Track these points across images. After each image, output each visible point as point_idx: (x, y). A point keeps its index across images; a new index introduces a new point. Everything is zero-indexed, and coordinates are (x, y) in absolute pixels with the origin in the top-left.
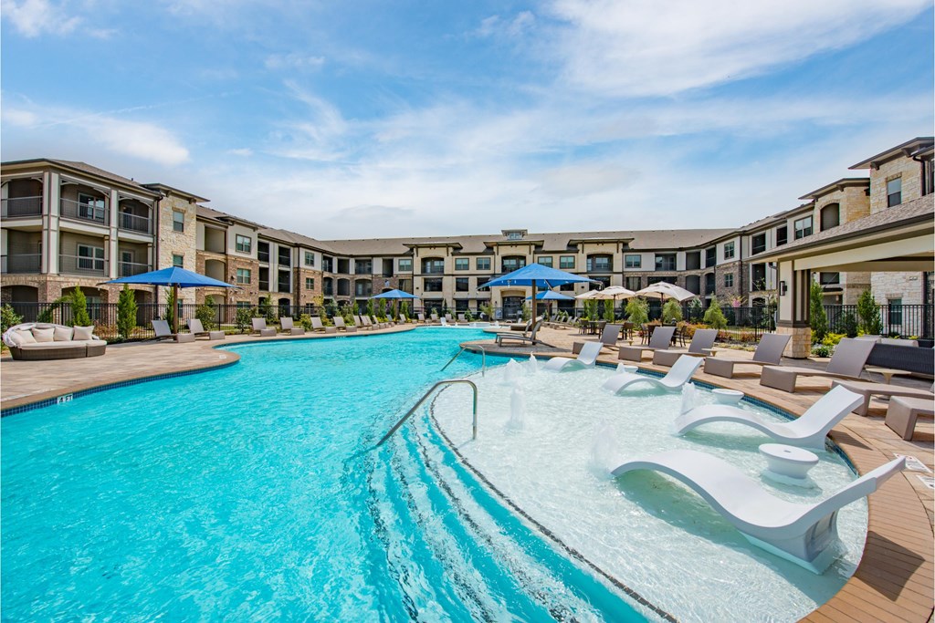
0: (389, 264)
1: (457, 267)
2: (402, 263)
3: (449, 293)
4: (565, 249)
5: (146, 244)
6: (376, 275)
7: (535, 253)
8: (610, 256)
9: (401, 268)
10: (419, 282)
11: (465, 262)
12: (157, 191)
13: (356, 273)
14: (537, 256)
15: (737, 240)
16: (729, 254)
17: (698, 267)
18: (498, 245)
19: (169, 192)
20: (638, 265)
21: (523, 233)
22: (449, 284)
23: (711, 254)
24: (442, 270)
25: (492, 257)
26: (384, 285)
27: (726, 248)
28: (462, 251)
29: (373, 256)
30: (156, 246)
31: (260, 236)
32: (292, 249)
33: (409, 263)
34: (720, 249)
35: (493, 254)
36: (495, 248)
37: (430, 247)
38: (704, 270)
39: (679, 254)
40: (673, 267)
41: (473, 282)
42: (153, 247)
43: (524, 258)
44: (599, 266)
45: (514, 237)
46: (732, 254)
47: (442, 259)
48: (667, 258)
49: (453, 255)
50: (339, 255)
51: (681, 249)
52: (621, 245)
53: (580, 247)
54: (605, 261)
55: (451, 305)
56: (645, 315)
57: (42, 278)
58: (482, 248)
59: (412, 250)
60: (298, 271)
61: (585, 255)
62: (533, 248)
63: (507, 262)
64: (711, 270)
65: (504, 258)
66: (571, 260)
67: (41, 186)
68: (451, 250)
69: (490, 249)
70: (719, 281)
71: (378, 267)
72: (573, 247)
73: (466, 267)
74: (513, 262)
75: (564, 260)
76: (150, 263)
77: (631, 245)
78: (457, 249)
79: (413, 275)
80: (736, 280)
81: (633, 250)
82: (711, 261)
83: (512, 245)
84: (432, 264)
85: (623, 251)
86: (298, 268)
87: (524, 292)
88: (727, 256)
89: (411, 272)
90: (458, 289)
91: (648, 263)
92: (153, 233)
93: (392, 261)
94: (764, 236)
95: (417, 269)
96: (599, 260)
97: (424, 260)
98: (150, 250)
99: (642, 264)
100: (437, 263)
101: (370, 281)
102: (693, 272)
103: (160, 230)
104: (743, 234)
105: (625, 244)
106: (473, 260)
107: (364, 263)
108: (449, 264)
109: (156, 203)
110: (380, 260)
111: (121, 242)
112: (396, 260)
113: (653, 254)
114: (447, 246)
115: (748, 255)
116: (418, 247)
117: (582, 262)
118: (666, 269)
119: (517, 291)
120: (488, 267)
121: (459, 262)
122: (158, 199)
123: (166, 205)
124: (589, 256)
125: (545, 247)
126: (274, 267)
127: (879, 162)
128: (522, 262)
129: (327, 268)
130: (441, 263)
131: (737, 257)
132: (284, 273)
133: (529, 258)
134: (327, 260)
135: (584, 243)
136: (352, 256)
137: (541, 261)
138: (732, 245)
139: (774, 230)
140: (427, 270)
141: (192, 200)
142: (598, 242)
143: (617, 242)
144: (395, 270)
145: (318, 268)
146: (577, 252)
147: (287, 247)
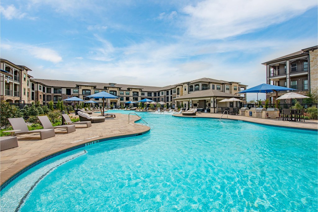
0: (69, 91)
1: (95, 93)
2: (74, 90)
4: (127, 90)
6: (64, 94)
7: (119, 90)
8: (138, 92)
9: (74, 92)
10: (81, 97)
11: (98, 92)
12: (22, 68)
13: (54, 93)
14: (120, 91)
15: (164, 91)
16: (162, 94)
17: (156, 96)
18: (108, 87)
20: (144, 95)
21: (115, 84)
23: (159, 93)
24: (89, 93)
26: (67, 98)
28: (96, 88)
29: (62, 87)
30: (21, 86)
33: (77, 91)
34: (161, 93)
35: (107, 90)
37: (86, 86)
38: (157, 97)
39: (152, 93)
40: (151, 96)
42: (19, 86)
44: (135, 95)
45: (112, 85)
46: (163, 94)
47: (90, 90)
48: (149, 93)
49: (94, 89)
50: (48, 86)
51: (153, 92)
58: (103, 88)
59: (79, 86)
60: (37, 92)
61: (132, 92)
64: (159, 97)
65: (110, 91)
66: (128, 93)
68: (93, 87)
69: (106, 88)
70: (161, 99)
71: (64, 91)
72: (129, 89)
74: (112, 92)
75: (127, 93)
76: (18, 91)
77: (142, 90)
78: (95, 87)
79: (79, 95)
80: (164, 99)
81: (143, 91)
82: (159, 95)
83: (112, 88)
84: (85, 92)
85: (141, 91)
87: (117, 101)
91: (146, 94)
92: (19, 81)
94: (168, 91)
95: (81, 93)
96: (135, 93)
97: (83, 90)
99: (145, 94)
100: (87, 91)
101: (60, 96)
102: (155, 97)
103: (22, 81)
104: (165, 90)
107: (56, 89)
108: (92, 92)
110: (65, 89)
112: (72, 90)
113: (147, 93)
115: (166, 95)
116: (81, 86)
117: (131, 94)
118: (149, 96)
119: (115, 101)
122: (21, 70)
123: (23, 72)
124: (133, 92)
125: (121, 89)
126: (31, 91)
127: (184, 84)
128: (115, 92)
129: (44, 91)
130: (89, 91)
131: (164, 95)
132: (33, 93)
133: (118, 92)
134: (44, 88)
135: (132, 89)
136: (52, 87)
137: (121, 92)
138: (163, 92)
139: (170, 90)
140: (84, 93)
141: (27, 70)
142: (135, 89)
143: (140, 89)
144: (72, 93)
145: (42, 91)
146: (130, 91)
147: (34, 83)
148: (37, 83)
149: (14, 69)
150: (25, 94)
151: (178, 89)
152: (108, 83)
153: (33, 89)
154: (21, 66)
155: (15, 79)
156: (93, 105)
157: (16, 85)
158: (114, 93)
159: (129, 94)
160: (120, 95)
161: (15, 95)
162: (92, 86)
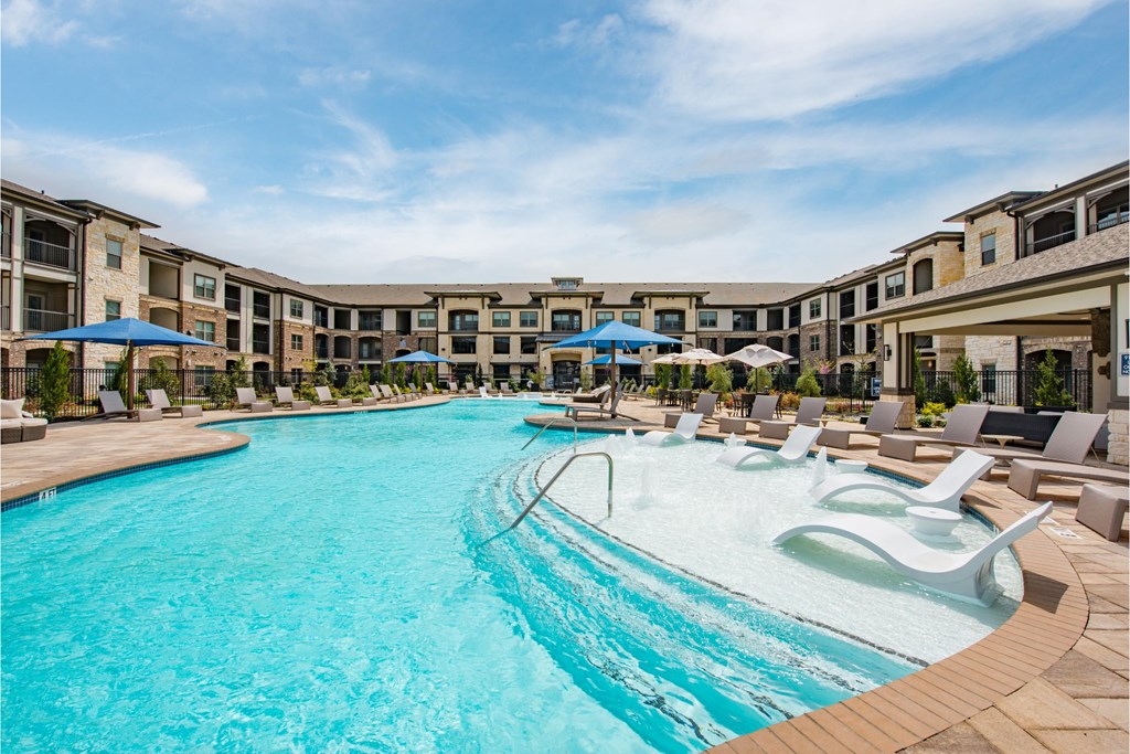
0: (404, 317)
1: (496, 323)
2: (423, 317)
3: (484, 355)
4: (628, 302)
5: (65, 285)
6: (388, 332)
7: (593, 307)
8: (681, 313)
9: (421, 323)
10: (445, 341)
11: (506, 317)
12: (84, 211)
13: (360, 329)
14: (595, 310)
15: (824, 297)
16: (815, 312)
17: (780, 327)
18: (548, 295)
19: (101, 212)
20: (714, 323)
21: (577, 281)
22: (484, 344)
23: (796, 312)
24: (475, 326)
25: (539, 311)
26: (398, 345)
27: (812, 306)
28: (501, 303)
29: (383, 307)
30: (80, 288)
31: (228, 277)
32: (272, 295)
33: (432, 317)
34: (805, 307)
35: (541, 307)
36: (543, 300)
37: (461, 296)
38: (787, 330)
39: (759, 311)
40: (753, 327)
41: (515, 342)
42: (76, 289)
43: (579, 313)
44: (669, 325)
45: (567, 287)
46: (818, 313)
47: (476, 313)
48: (746, 316)
49: (490, 307)
50: (336, 304)
51: (762, 306)
52: (694, 300)
53: (646, 300)
54: (676, 318)
55: (487, 371)
56: (729, 383)
58: (527, 300)
59: (436, 299)
60: (280, 324)
61: (653, 310)
62: (590, 300)
63: (558, 318)
64: (795, 331)
65: (555, 313)
66: (636, 316)
68: (487, 301)
69: (537, 300)
70: (805, 344)
71: (390, 322)
72: (638, 300)
73: (507, 323)
74: (566, 318)
75: (627, 316)
76: (71, 310)
77: (706, 300)
78: (494, 300)
79: (438, 333)
80: (823, 343)
81: (708, 306)
82: (795, 321)
83: (564, 296)
84: (462, 319)
85: (697, 307)
86: (281, 321)
87: (580, 356)
88: (812, 315)
89: (435, 329)
90: (497, 351)
91: (725, 322)
92: (76, 269)
93: (409, 314)
94: (852, 293)
95: (443, 325)
96: (668, 317)
97: (452, 314)
98: (71, 293)
99: (719, 323)
100: (468, 318)
101: (378, 340)
102: (775, 333)
103: (87, 265)
104: (830, 290)
105: (699, 299)
106: (515, 314)
107: (371, 316)
108: (485, 319)
109: (81, 227)
110: (394, 312)
111: (28, 281)
112: (414, 313)
113: (730, 311)
114: (482, 296)
115: (836, 314)
116: (444, 296)
117: (649, 319)
118: (745, 329)
119: (571, 354)
120: (534, 323)
121: (498, 317)
122: (84, 222)
123: (96, 230)
124: (657, 313)
125: (605, 301)
126: (247, 318)
127: (973, 216)
128: (576, 318)
129: (320, 322)
130: (475, 318)
131: (824, 317)
133: (586, 314)
134: (320, 311)
135: (651, 296)
136: (354, 307)
137: (600, 317)
138: (818, 302)
139: (864, 286)
140: (456, 326)
141: (134, 225)
142: (668, 295)
143: (690, 296)
144: (414, 326)
145: (308, 321)
146: (643, 307)
147: (262, 292)
148: (280, 291)
149: (24, 214)
158: (572, 320)
159: (638, 323)
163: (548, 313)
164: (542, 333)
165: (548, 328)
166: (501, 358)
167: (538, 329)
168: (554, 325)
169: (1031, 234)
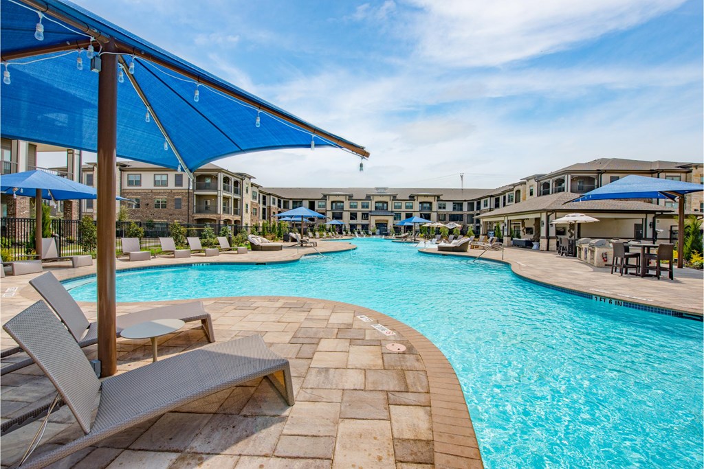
0: (312, 204)
1: (351, 207)
2: (320, 204)
3: (346, 221)
4: (408, 199)
7: (393, 200)
8: (431, 203)
9: (319, 206)
10: (329, 214)
11: (355, 204)
12: (243, 176)
14: (394, 202)
15: (489, 199)
16: (486, 205)
17: (473, 210)
18: (373, 195)
19: (246, 176)
20: (444, 208)
21: (385, 189)
22: (346, 215)
23: (479, 204)
24: (342, 208)
25: (370, 202)
27: (485, 202)
28: (353, 198)
29: (303, 199)
30: (242, 200)
32: (267, 196)
33: (324, 204)
34: (482, 202)
35: (370, 200)
36: (371, 197)
37: (337, 195)
38: (475, 211)
39: (464, 203)
40: (461, 210)
41: (359, 215)
43: (387, 203)
44: (424, 208)
45: (381, 191)
47: (343, 202)
48: (458, 205)
49: (349, 200)
50: (284, 198)
51: (465, 201)
52: (436, 198)
53: (416, 198)
54: (428, 205)
55: (348, 227)
57: (218, 216)
58: (364, 197)
59: (326, 196)
60: (270, 208)
61: (418, 202)
62: (392, 198)
63: (377, 205)
64: (478, 212)
65: (376, 202)
66: (411, 204)
67: (217, 178)
68: (347, 197)
69: (369, 197)
71: (306, 206)
72: (412, 198)
73: (356, 207)
74: (381, 205)
75: (407, 204)
76: (239, 208)
77: (441, 198)
78: (350, 197)
79: (326, 211)
81: (442, 200)
82: (478, 208)
83: (380, 196)
84: (336, 204)
85: (438, 201)
86: (270, 206)
87: (387, 221)
88: (485, 206)
89: (325, 209)
90: (351, 218)
91: (449, 207)
92: (240, 195)
93: (314, 202)
94: (499, 198)
95: (329, 207)
96: (425, 205)
97: (332, 202)
98: (239, 202)
99: (447, 207)
100: (339, 204)
102: (471, 212)
103: (243, 193)
104: (491, 196)
105: (438, 197)
106: (359, 203)
107: (298, 203)
108: (346, 205)
110: (307, 201)
112: (316, 202)
113: (452, 203)
115: (493, 206)
116: (329, 195)
117: (417, 206)
118: (458, 211)
119: (384, 220)
120: (367, 207)
121: (352, 204)
122: (243, 180)
123: (245, 182)
124: (420, 203)
125: (398, 198)
126: (261, 206)
127: (528, 179)
128: (385, 205)
129: (279, 206)
130: (342, 204)
132: (264, 209)
133: (390, 203)
134: (279, 201)
135: (418, 196)
136: (291, 199)
137: (396, 204)
138: (487, 201)
139: (503, 196)
140: (334, 208)
141: (250, 178)
142: (425, 196)
143: (435, 196)
144: (316, 208)
145: (276, 206)
146: (414, 200)
147: (265, 196)
148: (270, 194)
149: (233, 179)
150: (247, 212)
151: (518, 191)
152: (374, 187)
153: (264, 203)
154: (241, 174)
155: (236, 192)
156: (347, 227)
157: (236, 200)
158: (383, 206)
159: (412, 207)
160: (394, 210)
161: (236, 213)
162: (346, 195)
163: (373, 203)
164: (371, 211)
165: (373, 209)
166: (353, 222)
167: (369, 209)
168: (376, 208)
169: (542, 187)
